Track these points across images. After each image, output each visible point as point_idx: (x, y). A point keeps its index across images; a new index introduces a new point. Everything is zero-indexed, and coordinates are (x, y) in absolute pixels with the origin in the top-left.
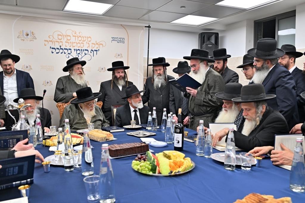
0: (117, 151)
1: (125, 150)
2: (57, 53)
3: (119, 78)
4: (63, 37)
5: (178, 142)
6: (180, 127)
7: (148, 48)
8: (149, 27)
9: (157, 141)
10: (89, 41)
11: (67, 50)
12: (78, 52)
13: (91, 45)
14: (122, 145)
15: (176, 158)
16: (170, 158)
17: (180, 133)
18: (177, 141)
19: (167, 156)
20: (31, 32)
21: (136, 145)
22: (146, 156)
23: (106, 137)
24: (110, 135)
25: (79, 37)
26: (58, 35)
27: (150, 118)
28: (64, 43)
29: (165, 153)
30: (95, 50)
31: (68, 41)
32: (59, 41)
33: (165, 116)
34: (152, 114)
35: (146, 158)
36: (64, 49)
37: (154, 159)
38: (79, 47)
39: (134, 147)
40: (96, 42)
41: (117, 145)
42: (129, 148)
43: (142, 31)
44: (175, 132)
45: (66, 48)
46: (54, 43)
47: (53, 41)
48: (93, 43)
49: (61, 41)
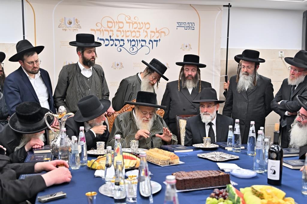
0: (184, 182)
1: (197, 180)
2: (106, 45)
3: (187, 77)
4: (113, 24)
5: (274, 173)
6: (277, 150)
7: (228, 36)
8: (229, 6)
9: (241, 169)
10: (148, 29)
11: (118, 42)
12: (133, 43)
13: (149, 34)
14: (191, 173)
15: (272, 197)
16: (263, 197)
17: (277, 159)
18: (271, 171)
19: (258, 194)
20: (75, 19)
21: (212, 174)
22: (226, 191)
23: (169, 160)
24: (175, 157)
25: (134, 23)
26: (108, 22)
27: (231, 134)
28: (115, 33)
29: (255, 188)
30: (155, 41)
31: (119, 29)
32: (109, 29)
33: (253, 132)
34: (233, 129)
35: (226, 195)
36: (114, 40)
37: (238, 197)
38: (134, 37)
39: (209, 177)
40: (156, 29)
41: (184, 172)
42: (201, 179)
43: (220, 11)
44: (270, 158)
45: (117, 38)
46: (102, 32)
47: (101, 30)
48: (152, 30)
49: (111, 29)
